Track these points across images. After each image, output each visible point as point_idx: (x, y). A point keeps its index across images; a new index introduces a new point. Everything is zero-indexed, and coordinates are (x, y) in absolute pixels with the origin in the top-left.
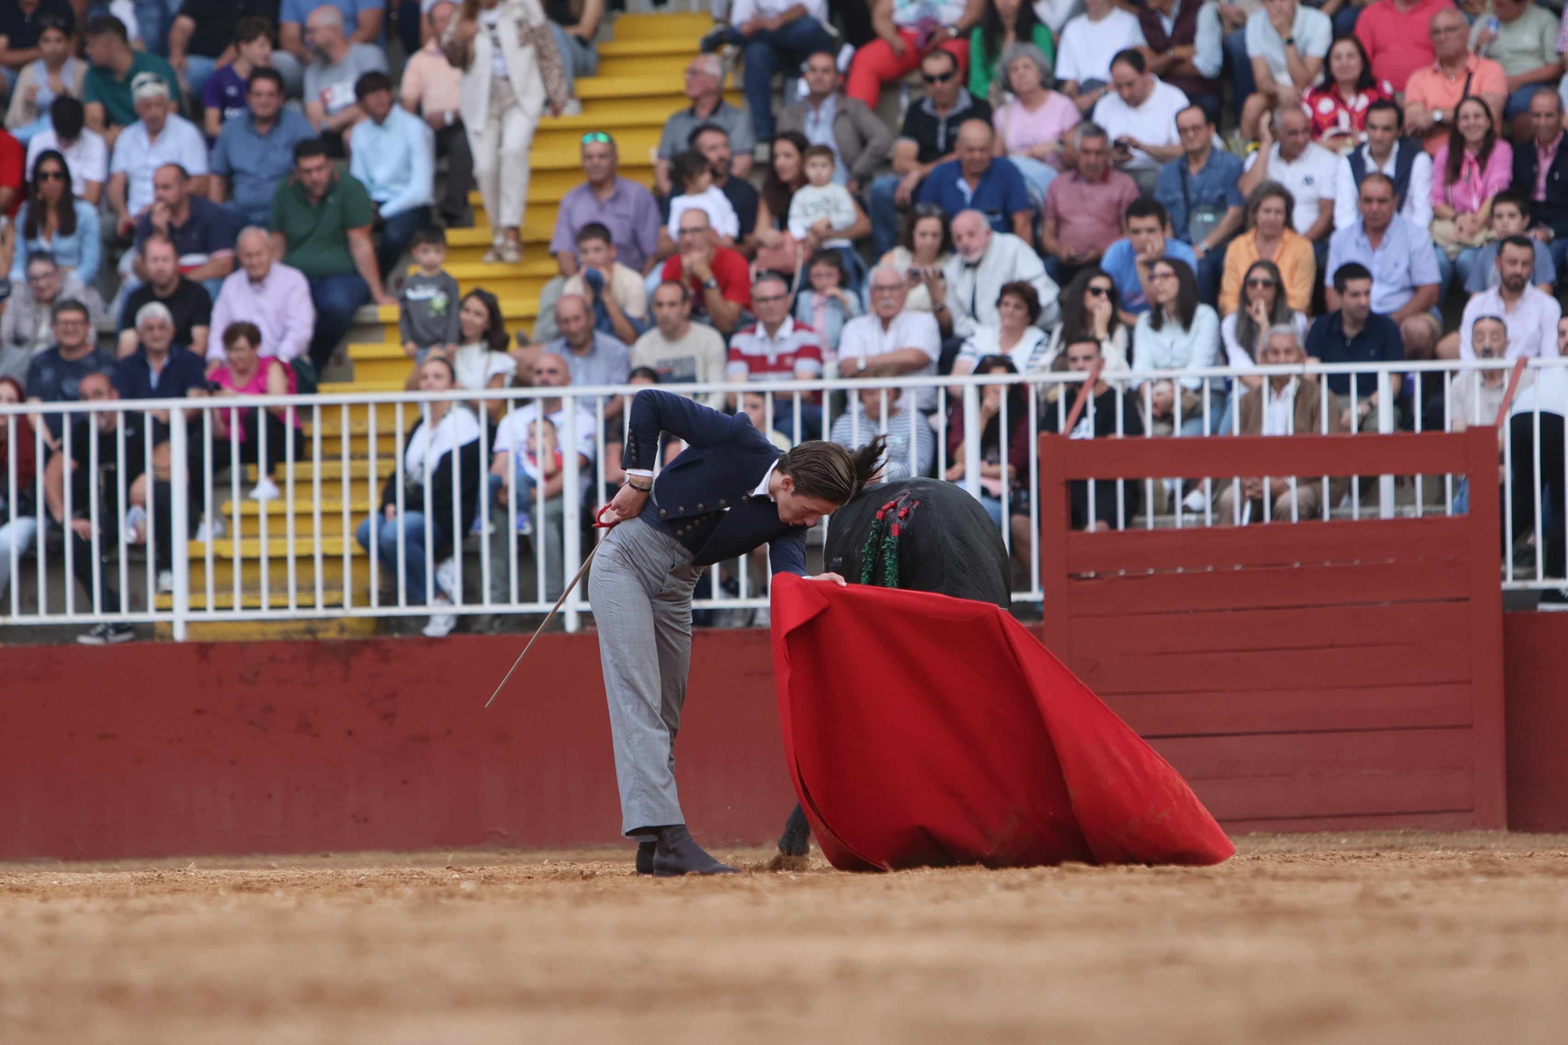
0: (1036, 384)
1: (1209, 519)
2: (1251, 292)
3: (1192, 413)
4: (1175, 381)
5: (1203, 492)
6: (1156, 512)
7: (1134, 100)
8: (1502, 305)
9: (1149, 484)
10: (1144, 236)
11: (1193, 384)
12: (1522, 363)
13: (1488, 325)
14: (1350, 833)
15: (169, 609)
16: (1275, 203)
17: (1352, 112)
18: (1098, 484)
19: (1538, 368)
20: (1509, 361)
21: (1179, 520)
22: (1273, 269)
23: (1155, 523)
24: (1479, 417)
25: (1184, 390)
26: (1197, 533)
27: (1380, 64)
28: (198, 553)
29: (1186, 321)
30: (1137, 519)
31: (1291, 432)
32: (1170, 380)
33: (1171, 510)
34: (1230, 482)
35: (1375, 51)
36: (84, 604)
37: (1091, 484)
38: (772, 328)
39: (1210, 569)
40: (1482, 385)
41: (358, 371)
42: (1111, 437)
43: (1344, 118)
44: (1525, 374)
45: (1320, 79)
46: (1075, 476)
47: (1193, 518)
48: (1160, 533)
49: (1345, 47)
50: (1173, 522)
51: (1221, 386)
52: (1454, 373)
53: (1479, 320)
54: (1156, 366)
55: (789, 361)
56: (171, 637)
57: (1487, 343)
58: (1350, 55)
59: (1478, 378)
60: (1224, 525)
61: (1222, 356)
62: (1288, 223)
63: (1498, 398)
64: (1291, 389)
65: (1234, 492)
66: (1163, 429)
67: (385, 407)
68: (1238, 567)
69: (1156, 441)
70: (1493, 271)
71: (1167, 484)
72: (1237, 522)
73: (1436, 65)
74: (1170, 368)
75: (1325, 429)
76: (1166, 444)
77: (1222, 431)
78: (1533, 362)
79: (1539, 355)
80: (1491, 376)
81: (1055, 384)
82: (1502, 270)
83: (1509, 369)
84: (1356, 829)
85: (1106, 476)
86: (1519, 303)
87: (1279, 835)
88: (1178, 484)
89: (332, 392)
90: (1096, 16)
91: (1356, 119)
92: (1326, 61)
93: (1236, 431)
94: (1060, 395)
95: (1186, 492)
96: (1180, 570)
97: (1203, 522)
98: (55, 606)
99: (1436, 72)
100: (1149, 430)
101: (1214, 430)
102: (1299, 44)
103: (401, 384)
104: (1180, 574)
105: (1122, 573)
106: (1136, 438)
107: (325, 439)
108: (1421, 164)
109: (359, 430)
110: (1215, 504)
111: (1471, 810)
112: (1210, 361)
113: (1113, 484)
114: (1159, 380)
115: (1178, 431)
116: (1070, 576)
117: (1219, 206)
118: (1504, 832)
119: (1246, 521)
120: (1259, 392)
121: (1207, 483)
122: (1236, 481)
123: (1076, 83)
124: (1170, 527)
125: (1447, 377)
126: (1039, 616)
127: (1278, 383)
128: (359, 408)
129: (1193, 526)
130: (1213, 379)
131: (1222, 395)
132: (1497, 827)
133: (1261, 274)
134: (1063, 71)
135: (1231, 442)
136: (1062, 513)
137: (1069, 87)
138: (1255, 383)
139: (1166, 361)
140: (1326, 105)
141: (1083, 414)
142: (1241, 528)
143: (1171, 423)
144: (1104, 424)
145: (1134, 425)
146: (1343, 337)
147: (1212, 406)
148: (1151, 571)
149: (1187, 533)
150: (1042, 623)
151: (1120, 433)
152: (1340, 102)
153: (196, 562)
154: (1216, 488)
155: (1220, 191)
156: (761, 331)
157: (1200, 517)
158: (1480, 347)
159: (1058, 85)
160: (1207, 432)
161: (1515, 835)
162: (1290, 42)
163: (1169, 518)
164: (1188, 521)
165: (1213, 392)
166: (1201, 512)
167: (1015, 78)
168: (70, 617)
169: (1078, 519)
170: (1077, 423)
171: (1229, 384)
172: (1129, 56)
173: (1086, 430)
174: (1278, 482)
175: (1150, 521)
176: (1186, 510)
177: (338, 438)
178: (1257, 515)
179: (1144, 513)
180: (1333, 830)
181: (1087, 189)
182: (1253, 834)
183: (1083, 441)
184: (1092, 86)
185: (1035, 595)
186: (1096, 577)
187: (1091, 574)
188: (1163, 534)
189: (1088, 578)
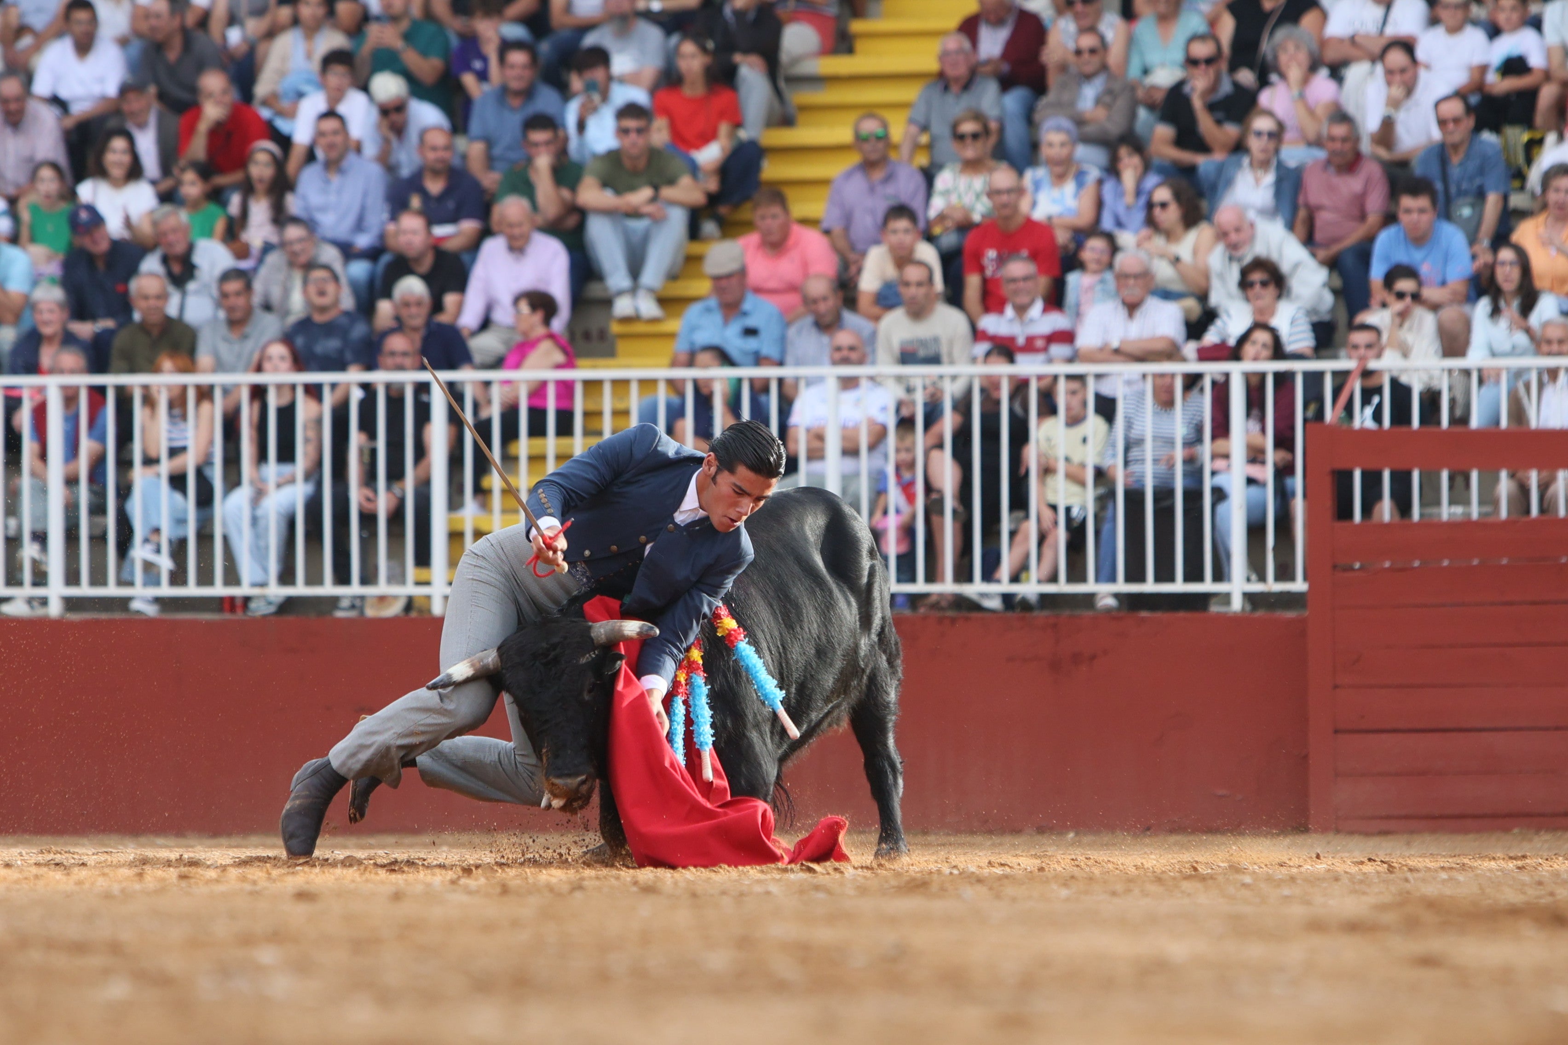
0: (1303, 372)
1: (1476, 512)
10: (1415, 216)
15: (427, 583)
16: (1564, 182)
18: (1364, 475)
21: (1446, 511)
23: (1422, 515)
26: (1463, 526)
28: (458, 527)
33: (1437, 502)
36: (342, 576)
37: (1357, 475)
38: (1021, 310)
39: (1475, 562)
41: (621, 346)
46: (1340, 465)
47: (1459, 509)
48: (1426, 524)
50: (1439, 515)
55: (1040, 343)
56: (429, 611)
60: (1491, 519)
64: (1560, 380)
65: (1501, 483)
67: (648, 384)
68: (1505, 561)
72: (1504, 514)
81: (1323, 373)
85: (1372, 466)
87: (1542, 833)
88: (1445, 475)
89: (594, 367)
93: (1504, 423)
94: (1327, 383)
96: (1446, 563)
97: (1469, 514)
98: (314, 578)
100: (1417, 420)
103: (666, 360)
104: (1445, 568)
105: (1387, 564)
106: (1404, 429)
107: (587, 414)
109: (621, 406)
113: (1379, 473)
116: (1335, 567)
117: (1479, 196)
121: (1475, 475)
122: (1504, 474)
124: (1436, 520)
126: (1302, 606)
128: (621, 385)
129: (1459, 519)
136: (1327, 502)
145: (1401, 414)
148: (1416, 564)
149: (1453, 526)
150: (1306, 613)
151: (1387, 424)
153: (455, 537)
155: (1478, 181)
156: (1009, 311)
157: (1467, 508)
160: (1474, 424)
163: (1433, 510)
164: (1455, 514)
166: (1468, 503)
168: (328, 589)
172: (1403, 44)
174: (1545, 474)
176: (1453, 501)
177: (599, 414)
181: (1334, 179)
182: (1516, 831)
185: (1299, 585)
186: (1361, 569)
187: (1357, 565)
188: (1430, 525)
189: (1352, 569)
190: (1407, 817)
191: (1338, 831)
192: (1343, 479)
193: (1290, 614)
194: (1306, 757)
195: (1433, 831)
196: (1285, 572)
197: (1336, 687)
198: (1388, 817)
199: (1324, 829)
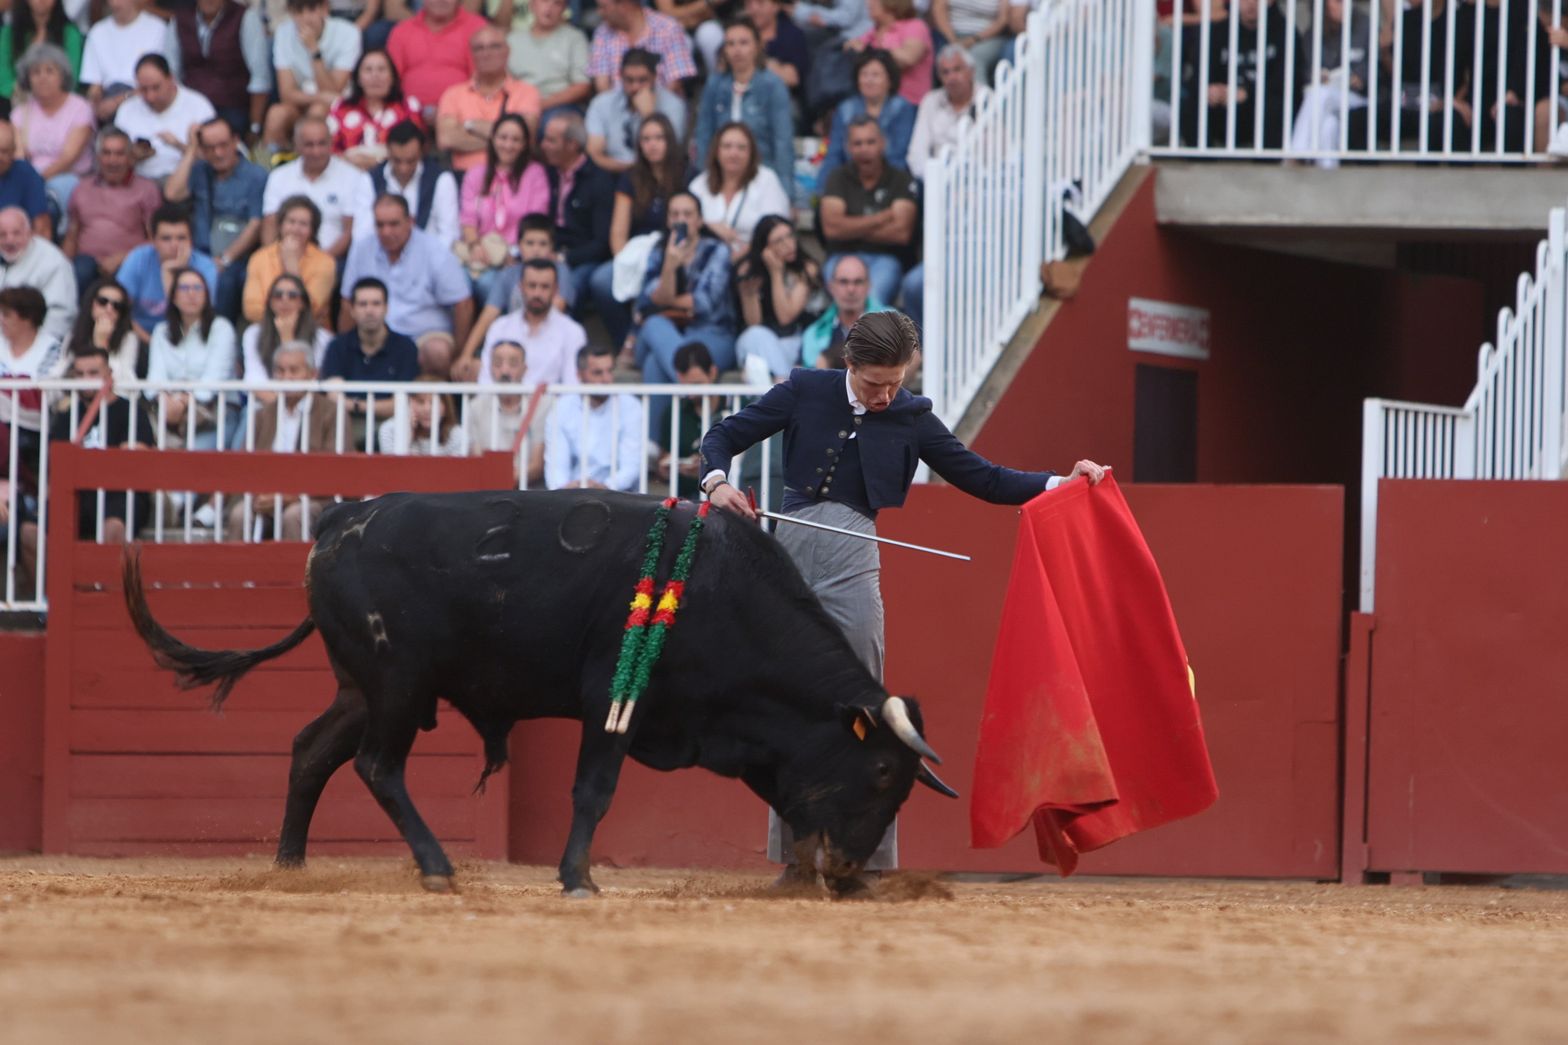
0: (48, 391)
1: (218, 535)
2: (277, 305)
3: (206, 427)
4: (190, 393)
5: (213, 506)
6: (167, 525)
7: (159, 105)
8: (525, 328)
9: (159, 497)
10: (174, 242)
11: (206, 396)
12: (542, 389)
13: (507, 350)
14: (349, 858)
16: (301, 214)
17: (378, 127)
18: (108, 494)
19: (558, 395)
20: (527, 386)
21: (189, 534)
22: (298, 282)
23: (165, 537)
24: (497, 443)
25: (198, 402)
26: (207, 549)
27: (411, 79)
29: (205, 334)
30: (147, 532)
31: (305, 448)
32: (184, 392)
33: (181, 525)
34: (242, 498)
35: (407, 68)
37: (101, 495)
39: (217, 585)
40: (500, 410)
42: (124, 446)
43: (370, 132)
44: (544, 400)
45: (348, 92)
46: (84, 485)
47: (202, 533)
48: (170, 547)
49: (375, 60)
50: (182, 537)
51: (236, 399)
52: (472, 396)
53: (500, 343)
54: (170, 377)
57: (506, 368)
58: (381, 69)
59: (495, 403)
60: (234, 542)
61: (239, 369)
62: (313, 239)
63: (514, 423)
64: (306, 405)
65: (245, 507)
66: (175, 442)
68: (250, 585)
69: (169, 454)
70: (516, 294)
71: (176, 498)
72: (247, 538)
73: (472, 83)
74: (185, 379)
75: (339, 447)
76: (180, 457)
77: (236, 446)
78: (553, 388)
79: (560, 381)
80: (508, 401)
81: (68, 393)
82: (525, 295)
83: (527, 395)
84: (354, 854)
85: (116, 486)
86: (542, 327)
88: (189, 498)
90: (123, 20)
91: (383, 135)
92: (355, 75)
93: (250, 446)
94: (74, 402)
95: (196, 507)
96: (187, 585)
97: (212, 537)
99: (472, 90)
100: (163, 440)
101: (228, 444)
102: (327, 57)
104: (187, 589)
106: (147, 450)
108: (445, 183)
110: (226, 521)
111: (473, 840)
112: (226, 374)
113: (123, 495)
114: (175, 391)
115: (192, 443)
116: (75, 587)
117: (243, 217)
118: (505, 863)
119: (257, 538)
120: (273, 407)
121: (218, 498)
122: (248, 498)
123: (101, 87)
124: (178, 542)
125: (465, 401)
126: (42, 626)
127: (293, 400)
129: (201, 541)
130: (228, 393)
131: (237, 408)
132: (497, 858)
133: (287, 286)
134: (89, 74)
135: (245, 457)
136: (70, 522)
137: (93, 91)
138: (270, 398)
139: (182, 373)
140: (353, 119)
141: (96, 422)
142: (252, 545)
143: (183, 436)
144: (117, 434)
146: (362, 355)
147: (228, 419)
148: (158, 586)
149: (196, 548)
150: (45, 634)
151: (132, 443)
152: (367, 117)
154: (228, 504)
155: (243, 202)
157: (210, 532)
158: (498, 373)
159: (83, 89)
160: (220, 446)
161: (515, 866)
162: (318, 56)
163: (176, 532)
164: (199, 536)
165: (229, 405)
166: (211, 527)
167: (35, 80)
169: (87, 529)
170: (88, 431)
171: (244, 399)
172: (157, 60)
173: (98, 439)
174: (289, 498)
175: (159, 534)
176: (197, 524)
178: (268, 533)
179: (153, 526)
180: (331, 855)
181: (109, 193)
183: (95, 450)
184: (119, 90)
185: (40, 605)
186: (103, 590)
187: (97, 586)
188: (173, 548)
189: (94, 589)
190: (141, 841)
191: (70, 853)
192: (86, 499)
193: (30, 634)
194: (40, 779)
195: (168, 854)
196: (25, 591)
197: (73, 708)
198: (123, 840)
199: (57, 851)
